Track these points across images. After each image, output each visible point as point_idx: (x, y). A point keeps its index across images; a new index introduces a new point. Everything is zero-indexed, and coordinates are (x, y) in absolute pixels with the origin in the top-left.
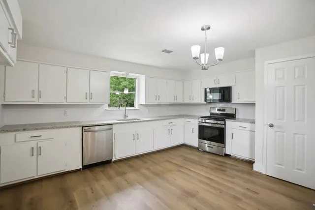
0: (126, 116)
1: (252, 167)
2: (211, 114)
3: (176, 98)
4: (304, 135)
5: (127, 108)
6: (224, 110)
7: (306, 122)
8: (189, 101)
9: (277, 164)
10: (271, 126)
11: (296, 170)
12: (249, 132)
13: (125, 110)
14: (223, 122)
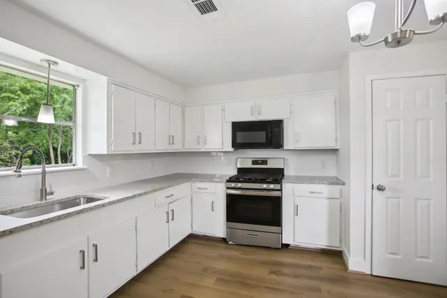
0: (44, 193)
1: (344, 265)
2: (240, 170)
3: (171, 140)
4: (430, 199)
5: (49, 168)
6: (265, 162)
7: (432, 179)
8: (199, 147)
9: (392, 253)
10: (380, 189)
11: (418, 259)
12: (327, 201)
13: (44, 173)
14: (278, 186)
